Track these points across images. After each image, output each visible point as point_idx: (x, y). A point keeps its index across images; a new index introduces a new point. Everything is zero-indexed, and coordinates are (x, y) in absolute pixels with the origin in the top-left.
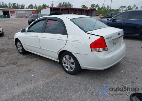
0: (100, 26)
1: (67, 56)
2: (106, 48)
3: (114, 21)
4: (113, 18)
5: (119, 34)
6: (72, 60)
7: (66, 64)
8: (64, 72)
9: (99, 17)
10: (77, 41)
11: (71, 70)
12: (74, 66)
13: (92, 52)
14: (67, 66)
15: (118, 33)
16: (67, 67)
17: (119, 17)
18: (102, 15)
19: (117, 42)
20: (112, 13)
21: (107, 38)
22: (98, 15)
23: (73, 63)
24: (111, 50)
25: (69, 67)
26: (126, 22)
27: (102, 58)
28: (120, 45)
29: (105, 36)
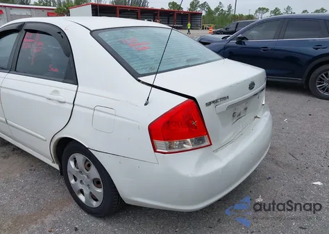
0: (195, 56)
1: (80, 158)
2: (206, 137)
3: (241, 41)
4: (238, 34)
5: (252, 86)
6: (94, 172)
7: (78, 182)
8: (74, 205)
9: (207, 31)
10: (107, 110)
11: (95, 204)
12: (100, 190)
13: (155, 151)
14: (80, 186)
15: (249, 83)
16: (82, 191)
17: (253, 32)
18: (216, 28)
19: (246, 109)
20: (238, 23)
21: (208, 104)
22: (206, 26)
23: (97, 183)
24: (225, 140)
25: (86, 191)
26: (270, 47)
27: (190, 175)
28: (256, 117)
29: (203, 97)
